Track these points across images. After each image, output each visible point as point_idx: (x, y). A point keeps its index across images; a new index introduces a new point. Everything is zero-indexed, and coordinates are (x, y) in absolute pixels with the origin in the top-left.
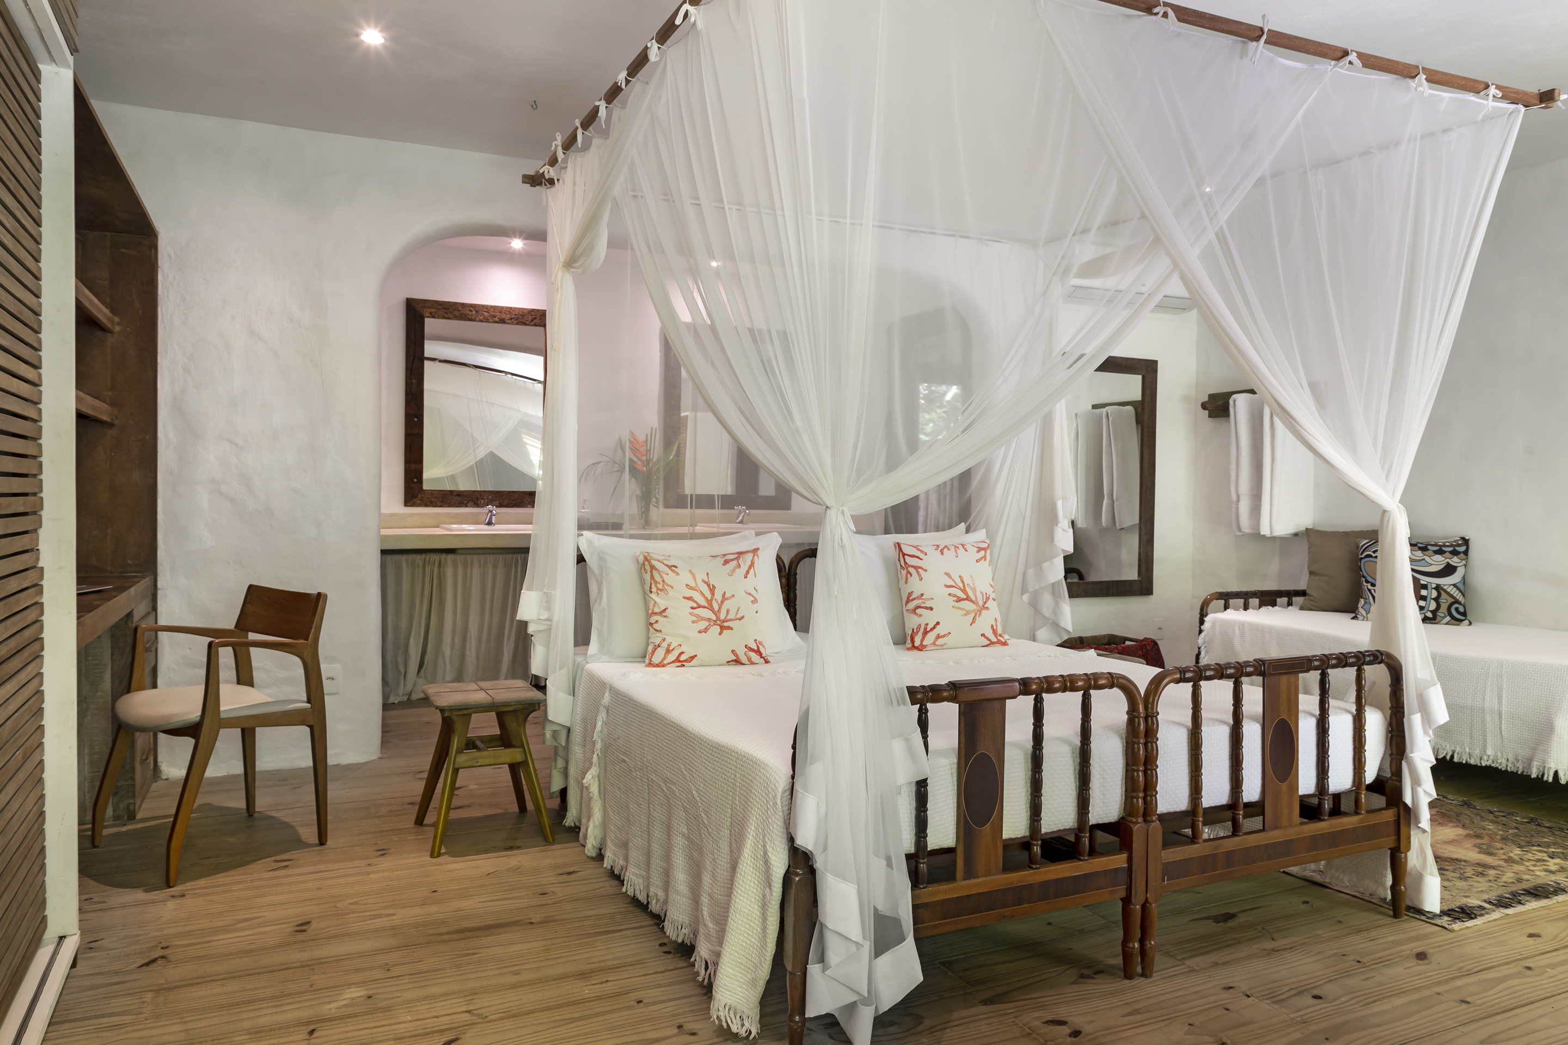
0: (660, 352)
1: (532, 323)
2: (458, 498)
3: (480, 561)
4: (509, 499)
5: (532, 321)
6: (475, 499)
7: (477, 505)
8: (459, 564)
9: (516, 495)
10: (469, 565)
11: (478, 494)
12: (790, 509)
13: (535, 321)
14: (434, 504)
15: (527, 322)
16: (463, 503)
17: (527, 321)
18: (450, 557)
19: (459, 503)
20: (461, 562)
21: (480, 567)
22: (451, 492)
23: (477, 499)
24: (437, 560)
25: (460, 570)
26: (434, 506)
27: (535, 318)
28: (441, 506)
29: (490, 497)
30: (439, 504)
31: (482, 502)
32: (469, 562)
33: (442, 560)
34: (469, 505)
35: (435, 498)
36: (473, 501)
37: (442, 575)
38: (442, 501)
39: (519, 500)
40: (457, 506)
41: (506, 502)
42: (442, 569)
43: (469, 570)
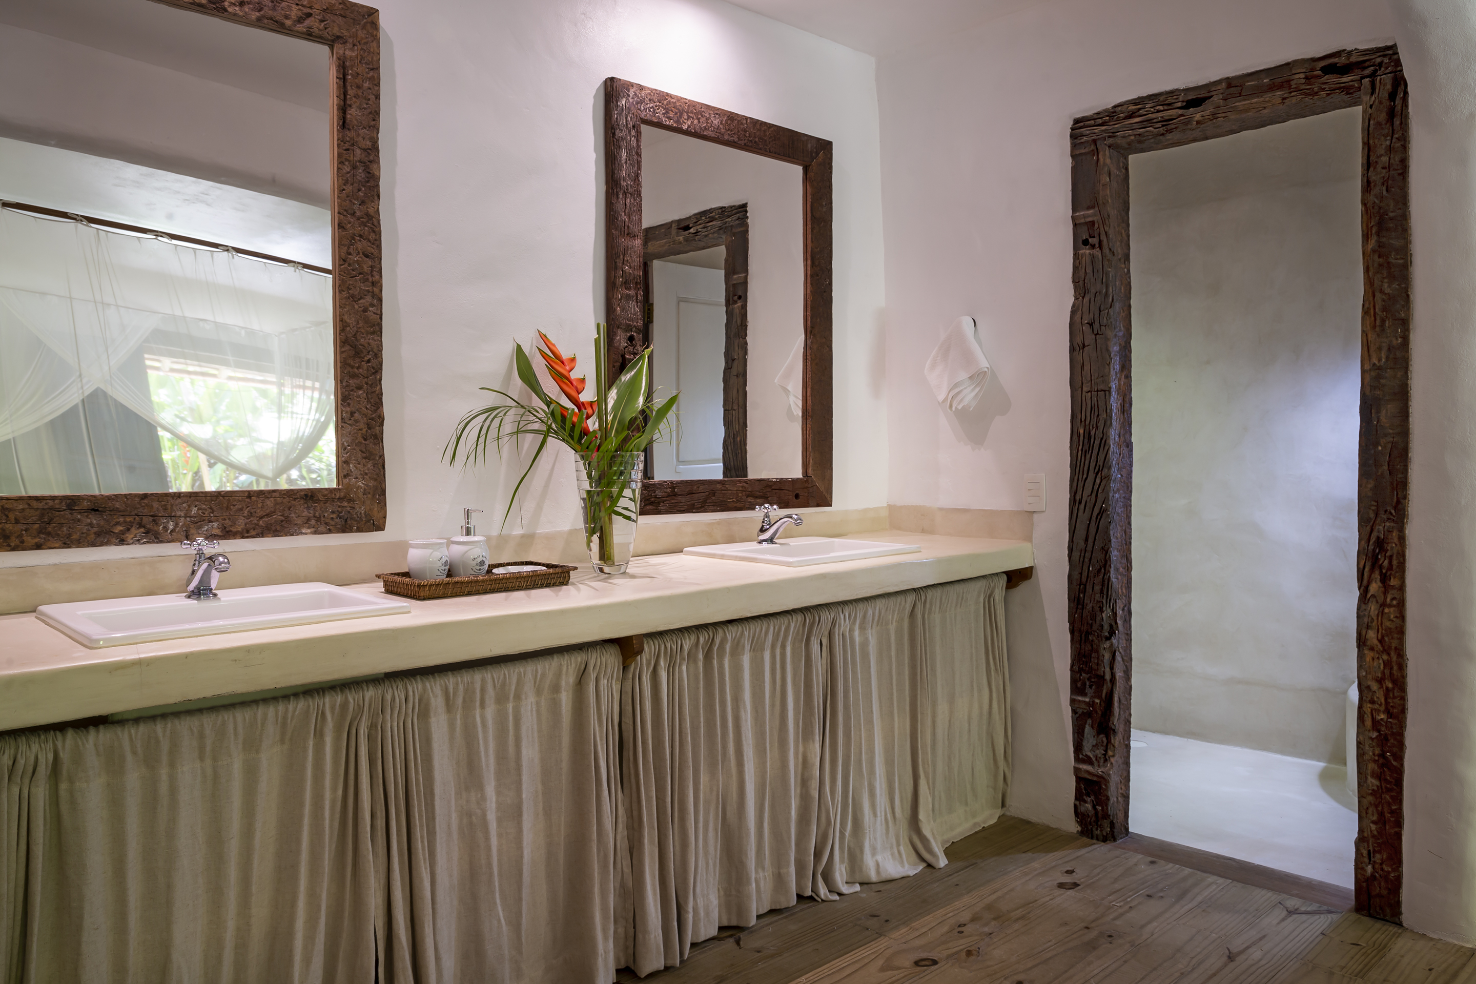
0: (595, 150)
1: (300, 28)
2: (94, 520)
3: (202, 736)
4: (251, 514)
5: (300, 20)
6: (146, 520)
7: (154, 537)
8: (129, 757)
9: (270, 503)
10: (165, 758)
11: (156, 505)
12: (829, 504)
13: (308, 22)
14: (14, 542)
15: (288, 23)
16: (109, 532)
17: (287, 17)
18: (93, 740)
19: (98, 534)
20: (134, 753)
21: (202, 758)
22: (71, 502)
23: (155, 518)
24: (46, 759)
25: (133, 778)
26: (14, 549)
27: (309, 15)
28: (38, 547)
29: (194, 511)
30: (29, 540)
31: (171, 526)
32: (165, 746)
33: (64, 756)
34: (129, 536)
35: (17, 522)
36: (141, 525)
37: (64, 808)
38: (40, 532)
39: (277, 517)
40: (93, 544)
41: (241, 524)
42: (63, 786)
43: (164, 773)
